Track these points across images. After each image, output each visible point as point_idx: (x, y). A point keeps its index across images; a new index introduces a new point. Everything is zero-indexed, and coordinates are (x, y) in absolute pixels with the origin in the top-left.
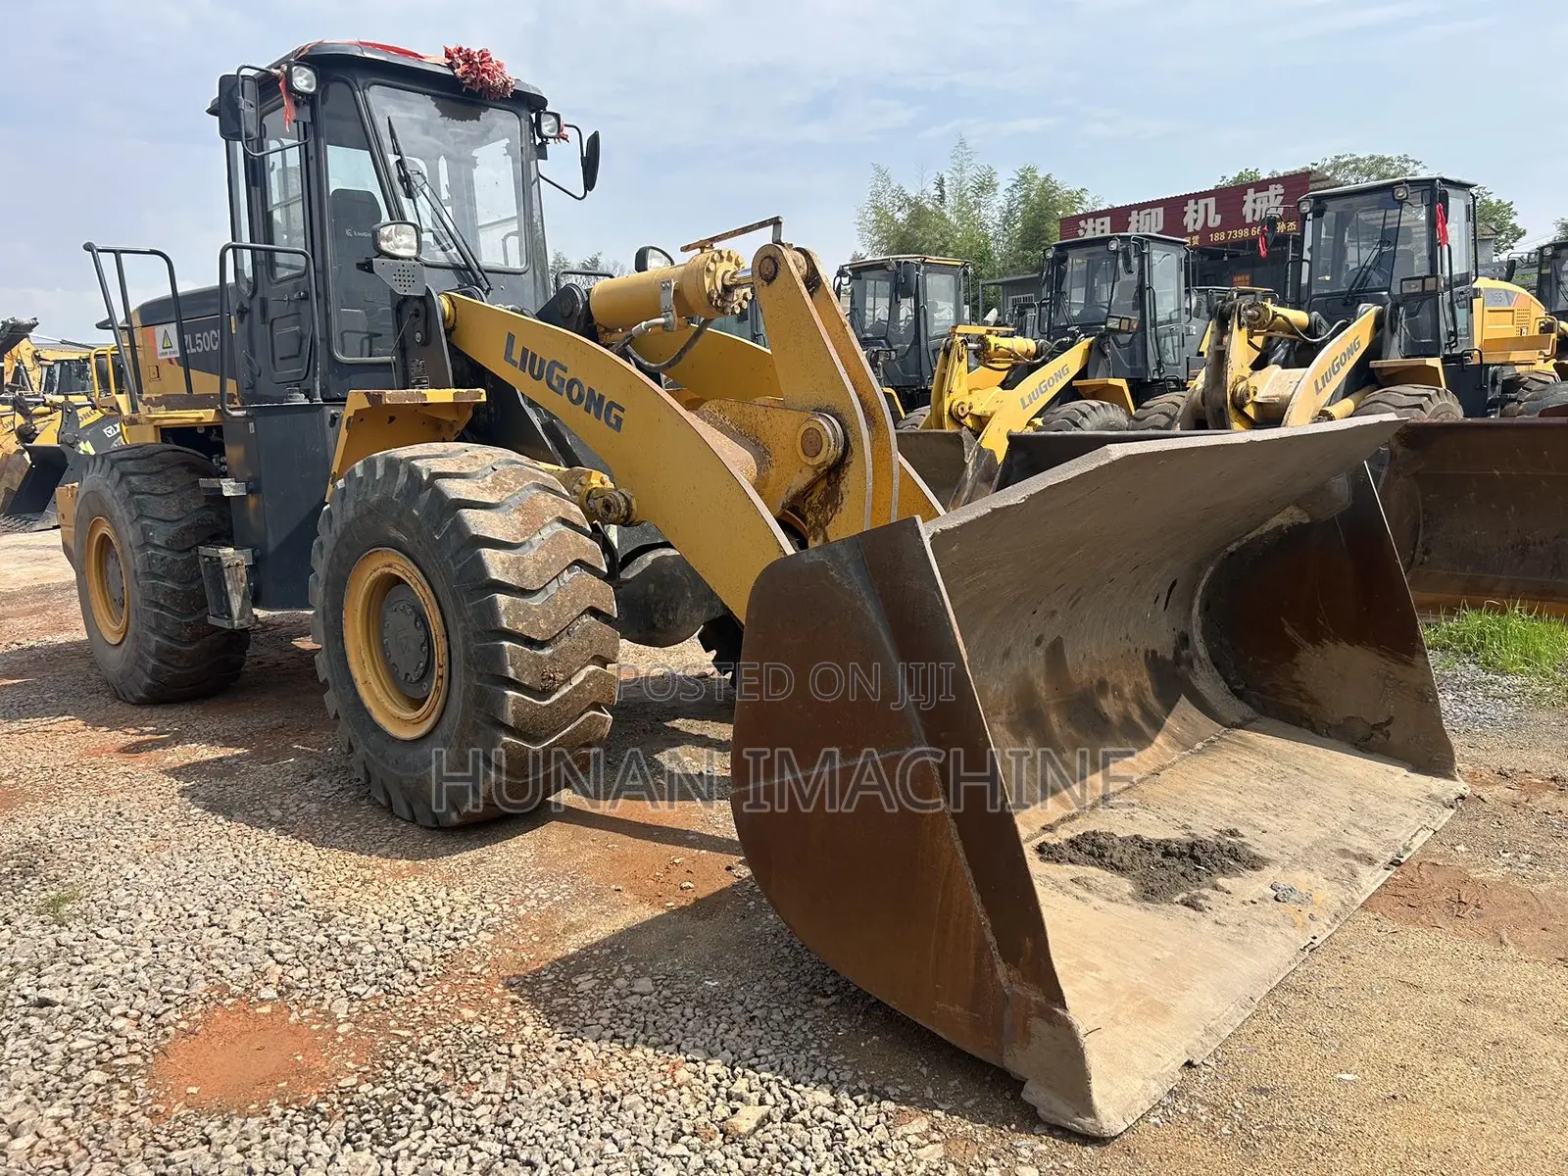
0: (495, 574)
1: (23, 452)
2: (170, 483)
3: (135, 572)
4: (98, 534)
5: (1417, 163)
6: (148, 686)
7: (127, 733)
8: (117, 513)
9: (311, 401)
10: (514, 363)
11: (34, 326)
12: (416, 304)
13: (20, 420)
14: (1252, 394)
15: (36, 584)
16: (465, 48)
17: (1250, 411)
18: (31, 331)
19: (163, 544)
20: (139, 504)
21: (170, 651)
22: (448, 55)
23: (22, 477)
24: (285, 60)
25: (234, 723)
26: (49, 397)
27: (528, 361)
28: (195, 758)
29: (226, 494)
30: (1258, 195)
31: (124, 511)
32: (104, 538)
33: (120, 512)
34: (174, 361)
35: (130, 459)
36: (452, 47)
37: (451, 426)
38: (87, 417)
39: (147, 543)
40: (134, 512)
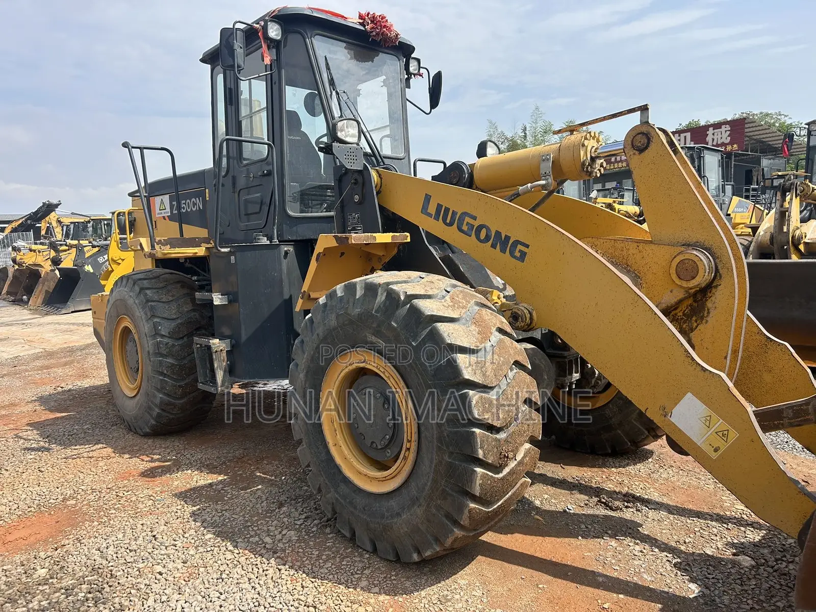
0: (467, 375)
1: (54, 270)
2: (171, 294)
3: (149, 352)
4: (123, 326)
5: (786, 116)
6: (153, 426)
7: (143, 460)
8: (137, 314)
9: (271, 242)
10: (430, 215)
11: (59, 205)
12: (356, 175)
13: (53, 254)
14: (804, 237)
15: (65, 346)
16: (371, 13)
17: (802, 247)
18: (57, 208)
19: (167, 335)
20: (152, 308)
21: (169, 404)
22: (361, 17)
23: (55, 284)
24: (262, 19)
25: (210, 454)
26: (69, 241)
27: (442, 213)
28: (193, 484)
29: (215, 303)
30: (715, 131)
31: (142, 313)
32: (126, 330)
33: (139, 313)
34: (167, 218)
35: (145, 279)
36: (363, 12)
37: (380, 258)
38: (89, 252)
39: (157, 334)
40: (149, 314)
